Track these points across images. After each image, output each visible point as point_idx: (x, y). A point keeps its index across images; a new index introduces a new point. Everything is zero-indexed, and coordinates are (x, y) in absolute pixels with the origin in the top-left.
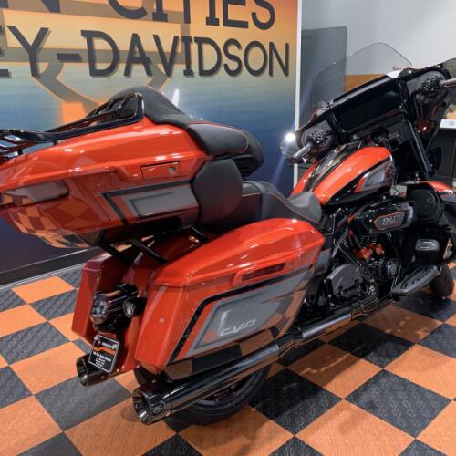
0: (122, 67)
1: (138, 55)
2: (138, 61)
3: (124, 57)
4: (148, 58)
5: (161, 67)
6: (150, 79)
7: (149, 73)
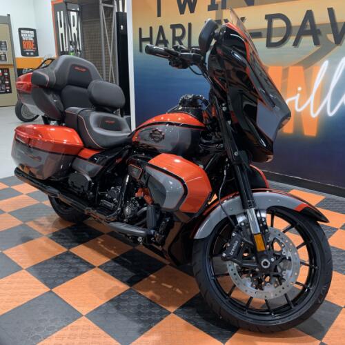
0: (292, 39)
1: (308, 28)
2: (307, 33)
3: (295, 32)
4: (319, 30)
5: (331, 37)
6: (317, 48)
7: (316, 42)
